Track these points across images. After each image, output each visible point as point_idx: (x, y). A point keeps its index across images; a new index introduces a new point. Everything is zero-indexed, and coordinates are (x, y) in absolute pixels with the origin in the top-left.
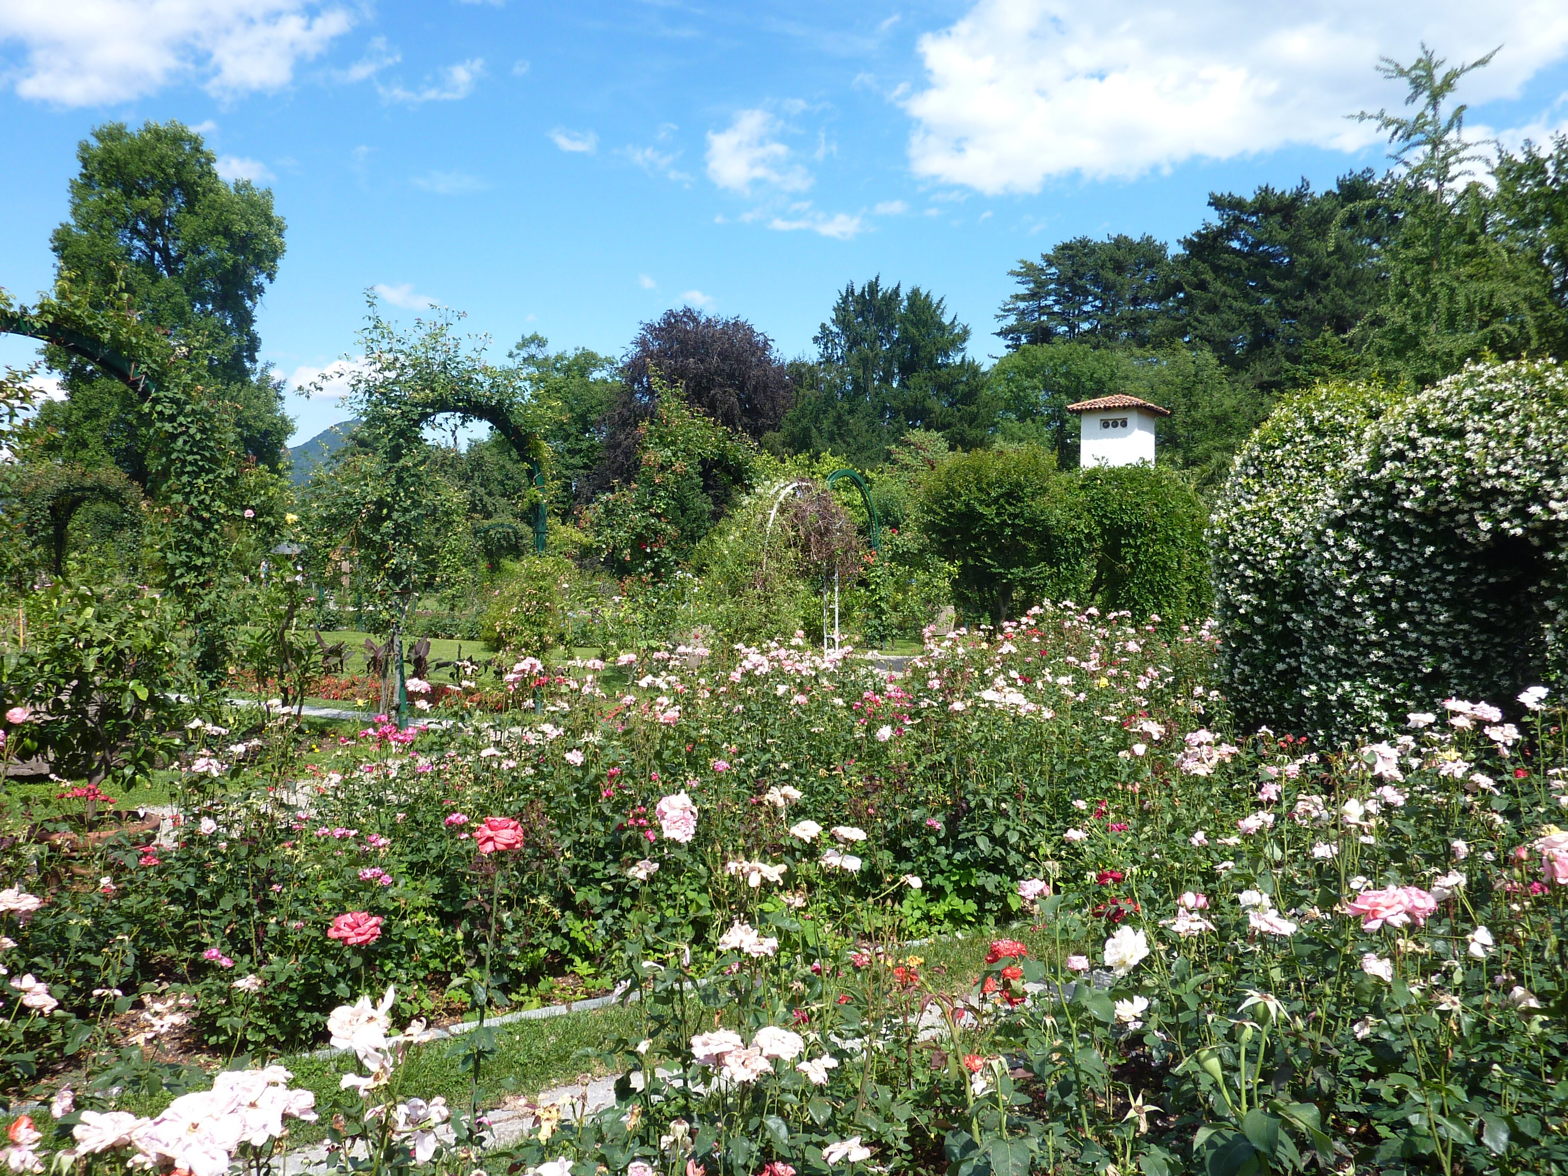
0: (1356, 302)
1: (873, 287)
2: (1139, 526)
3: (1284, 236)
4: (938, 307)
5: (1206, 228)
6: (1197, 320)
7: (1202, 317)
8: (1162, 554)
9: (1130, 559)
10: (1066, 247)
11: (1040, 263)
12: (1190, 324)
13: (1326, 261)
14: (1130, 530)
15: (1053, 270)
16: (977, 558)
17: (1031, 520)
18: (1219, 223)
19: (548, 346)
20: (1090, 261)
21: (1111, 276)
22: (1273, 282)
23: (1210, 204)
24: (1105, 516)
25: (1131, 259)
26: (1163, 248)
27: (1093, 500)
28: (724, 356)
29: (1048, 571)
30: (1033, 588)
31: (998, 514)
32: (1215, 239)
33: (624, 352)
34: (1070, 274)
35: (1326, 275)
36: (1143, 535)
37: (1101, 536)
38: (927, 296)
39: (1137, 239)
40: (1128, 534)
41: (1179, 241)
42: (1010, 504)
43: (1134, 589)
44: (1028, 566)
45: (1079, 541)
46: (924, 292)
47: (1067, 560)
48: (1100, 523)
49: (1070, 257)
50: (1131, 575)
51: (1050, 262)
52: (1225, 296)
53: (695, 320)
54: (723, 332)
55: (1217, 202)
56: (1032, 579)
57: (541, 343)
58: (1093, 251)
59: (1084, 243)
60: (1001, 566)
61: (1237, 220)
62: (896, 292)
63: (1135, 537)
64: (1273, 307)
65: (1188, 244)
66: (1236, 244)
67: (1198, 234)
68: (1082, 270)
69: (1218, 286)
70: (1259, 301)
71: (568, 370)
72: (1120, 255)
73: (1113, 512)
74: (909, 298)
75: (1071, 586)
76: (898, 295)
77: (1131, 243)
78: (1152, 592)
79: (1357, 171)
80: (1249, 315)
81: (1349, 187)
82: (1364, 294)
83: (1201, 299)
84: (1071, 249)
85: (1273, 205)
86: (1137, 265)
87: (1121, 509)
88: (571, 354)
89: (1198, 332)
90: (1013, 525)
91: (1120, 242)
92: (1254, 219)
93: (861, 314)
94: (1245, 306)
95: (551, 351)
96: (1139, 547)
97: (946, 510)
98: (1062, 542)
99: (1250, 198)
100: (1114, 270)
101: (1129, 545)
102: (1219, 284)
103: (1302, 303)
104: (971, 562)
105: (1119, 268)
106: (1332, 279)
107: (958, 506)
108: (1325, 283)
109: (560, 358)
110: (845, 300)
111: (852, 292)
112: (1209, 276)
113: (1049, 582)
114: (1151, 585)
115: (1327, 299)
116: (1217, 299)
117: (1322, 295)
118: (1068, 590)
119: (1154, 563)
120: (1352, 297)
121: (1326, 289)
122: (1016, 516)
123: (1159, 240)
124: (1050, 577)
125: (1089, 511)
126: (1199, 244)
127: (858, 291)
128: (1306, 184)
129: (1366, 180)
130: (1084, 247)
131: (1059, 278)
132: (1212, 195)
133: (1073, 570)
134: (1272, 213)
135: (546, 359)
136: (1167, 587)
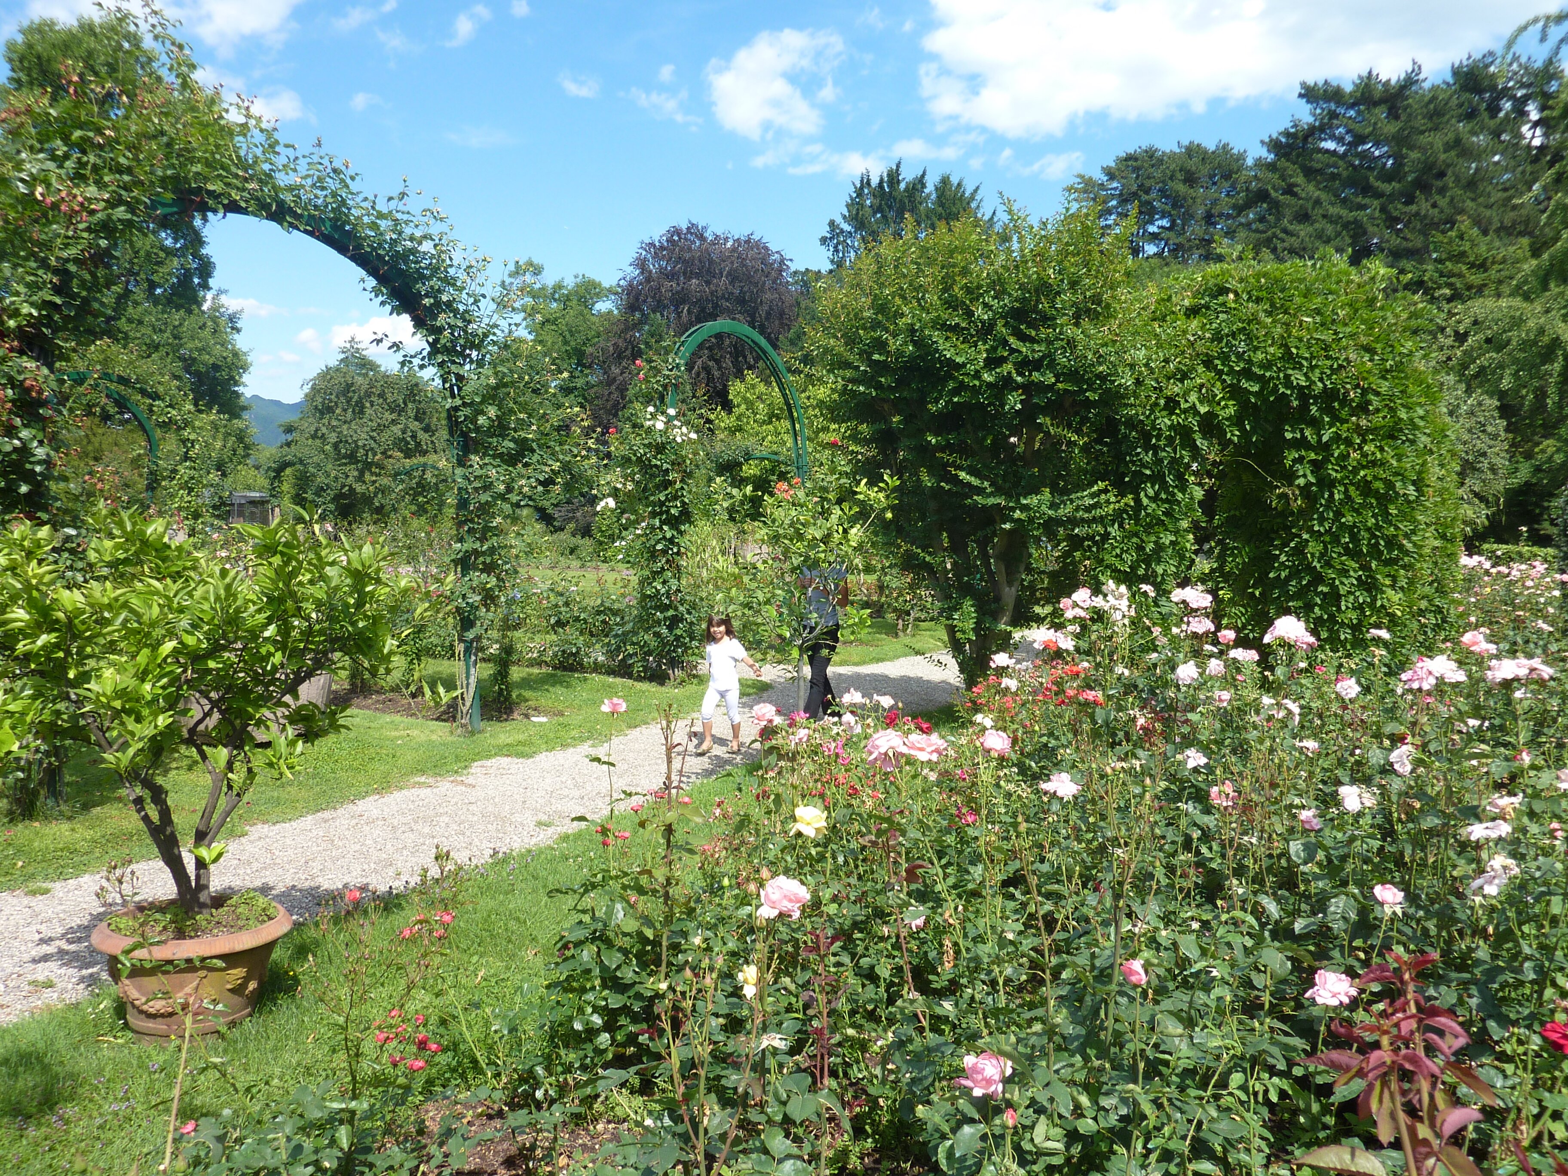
0: (1479, 205)
1: (893, 177)
2: (1329, 396)
3: (1391, 128)
4: (972, 197)
5: (1295, 126)
6: (1285, 231)
7: (1291, 228)
8: (1383, 464)
9: (1305, 476)
10: (1130, 158)
11: (1099, 176)
12: (1275, 235)
13: (1443, 156)
14: (1304, 407)
15: (1115, 185)
16: (942, 472)
17: (1073, 375)
18: (1311, 119)
19: (544, 273)
20: (1158, 174)
21: (1182, 188)
22: (1378, 184)
23: (1301, 96)
24: (1247, 373)
25: (1205, 170)
26: (1241, 157)
27: (1217, 337)
28: (734, 277)
29: (1112, 503)
30: (1076, 542)
31: (992, 362)
32: (1306, 138)
33: (621, 275)
34: (1134, 188)
35: (1442, 175)
36: (1336, 419)
37: (1237, 421)
38: (959, 185)
39: (1211, 147)
40: (1302, 417)
41: (1262, 142)
42: (1023, 338)
43: (1314, 548)
44: (1061, 492)
45: (1184, 433)
46: (954, 180)
47: (1158, 478)
48: (1235, 392)
49: (1136, 169)
50: (1305, 514)
51: (1111, 175)
52: (1318, 202)
53: (702, 238)
54: (734, 250)
55: (1310, 94)
56: (1073, 522)
57: (537, 271)
58: (1161, 161)
59: (1150, 153)
60: (999, 491)
61: (1333, 115)
62: (921, 181)
63: (1316, 424)
64: (1377, 214)
65: (1274, 145)
66: (1330, 145)
67: (1287, 134)
68: (1147, 183)
69: (1310, 190)
70: (1363, 207)
71: (566, 300)
72: (1192, 164)
73: (1267, 365)
74: (937, 189)
75: (1167, 539)
76: (924, 186)
77: (1205, 152)
78: (1354, 553)
79: (1477, 56)
80: (1349, 223)
81: (1467, 74)
82: (1489, 194)
83: (1288, 206)
84: (1136, 160)
85: (1377, 96)
86: (1212, 177)
87: (1288, 356)
88: (570, 283)
89: (1286, 244)
90: (1028, 388)
91: (1192, 151)
92: (1352, 113)
93: (879, 209)
94: (1344, 212)
95: (549, 279)
96: (1324, 448)
97: (865, 355)
98: (1147, 436)
99: (1348, 88)
100: (1185, 181)
101: (1301, 443)
102: (1311, 188)
103: (1413, 208)
104: (927, 481)
105: (1190, 179)
106: (1449, 180)
107: (894, 344)
108: (1439, 183)
109: (559, 286)
110: (860, 192)
111: (868, 183)
112: (1300, 179)
113: (1114, 530)
114: (1354, 538)
115: (1443, 202)
116: (1309, 205)
117: (1437, 197)
118: (1159, 548)
119: (1365, 488)
120: (1473, 200)
121: (1442, 191)
122: (1037, 365)
123: (1237, 147)
124: (1118, 517)
125: (1208, 363)
126: (1287, 145)
127: (875, 182)
128: (1417, 68)
129: (1487, 66)
130: (1151, 157)
131: (1121, 195)
132: (1304, 85)
133: (1172, 501)
134: (1376, 104)
135: (543, 289)
136: (1392, 543)
